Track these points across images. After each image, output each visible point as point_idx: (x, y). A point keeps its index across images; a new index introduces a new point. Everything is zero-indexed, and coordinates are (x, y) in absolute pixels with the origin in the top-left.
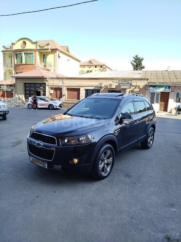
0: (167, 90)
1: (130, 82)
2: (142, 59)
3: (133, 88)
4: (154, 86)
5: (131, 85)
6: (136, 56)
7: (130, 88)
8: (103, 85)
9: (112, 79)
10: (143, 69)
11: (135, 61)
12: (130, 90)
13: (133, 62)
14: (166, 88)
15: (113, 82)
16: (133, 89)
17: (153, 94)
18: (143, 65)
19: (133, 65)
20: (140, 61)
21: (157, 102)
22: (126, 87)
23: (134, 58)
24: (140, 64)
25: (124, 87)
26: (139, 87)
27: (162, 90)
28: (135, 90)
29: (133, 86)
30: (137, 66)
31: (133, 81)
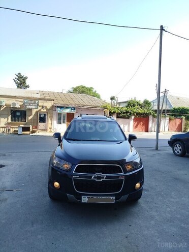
0: (73, 111)
1: (37, 102)
2: (26, 78)
3: (40, 108)
4: (61, 107)
5: (38, 105)
6: (19, 74)
7: (37, 108)
8: (4, 104)
9: (15, 97)
10: (28, 88)
11: (18, 79)
12: (37, 110)
13: (16, 80)
14: (72, 109)
15: (16, 101)
16: (40, 110)
17: (59, 115)
18: (27, 84)
19: (17, 83)
20: (23, 80)
21: (64, 122)
22: (32, 107)
23: (17, 76)
24: (24, 83)
25: (30, 107)
26: (46, 107)
27: (68, 111)
28: (42, 110)
29: (39, 106)
30: (21, 84)
31: (40, 101)
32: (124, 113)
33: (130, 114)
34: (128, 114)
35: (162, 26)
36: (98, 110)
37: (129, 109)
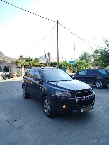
32: (28, 65)
33: (32, 66)
34: (31, 66)
35: (57, 21)
36: (13, 64)
37: (31, 63)
